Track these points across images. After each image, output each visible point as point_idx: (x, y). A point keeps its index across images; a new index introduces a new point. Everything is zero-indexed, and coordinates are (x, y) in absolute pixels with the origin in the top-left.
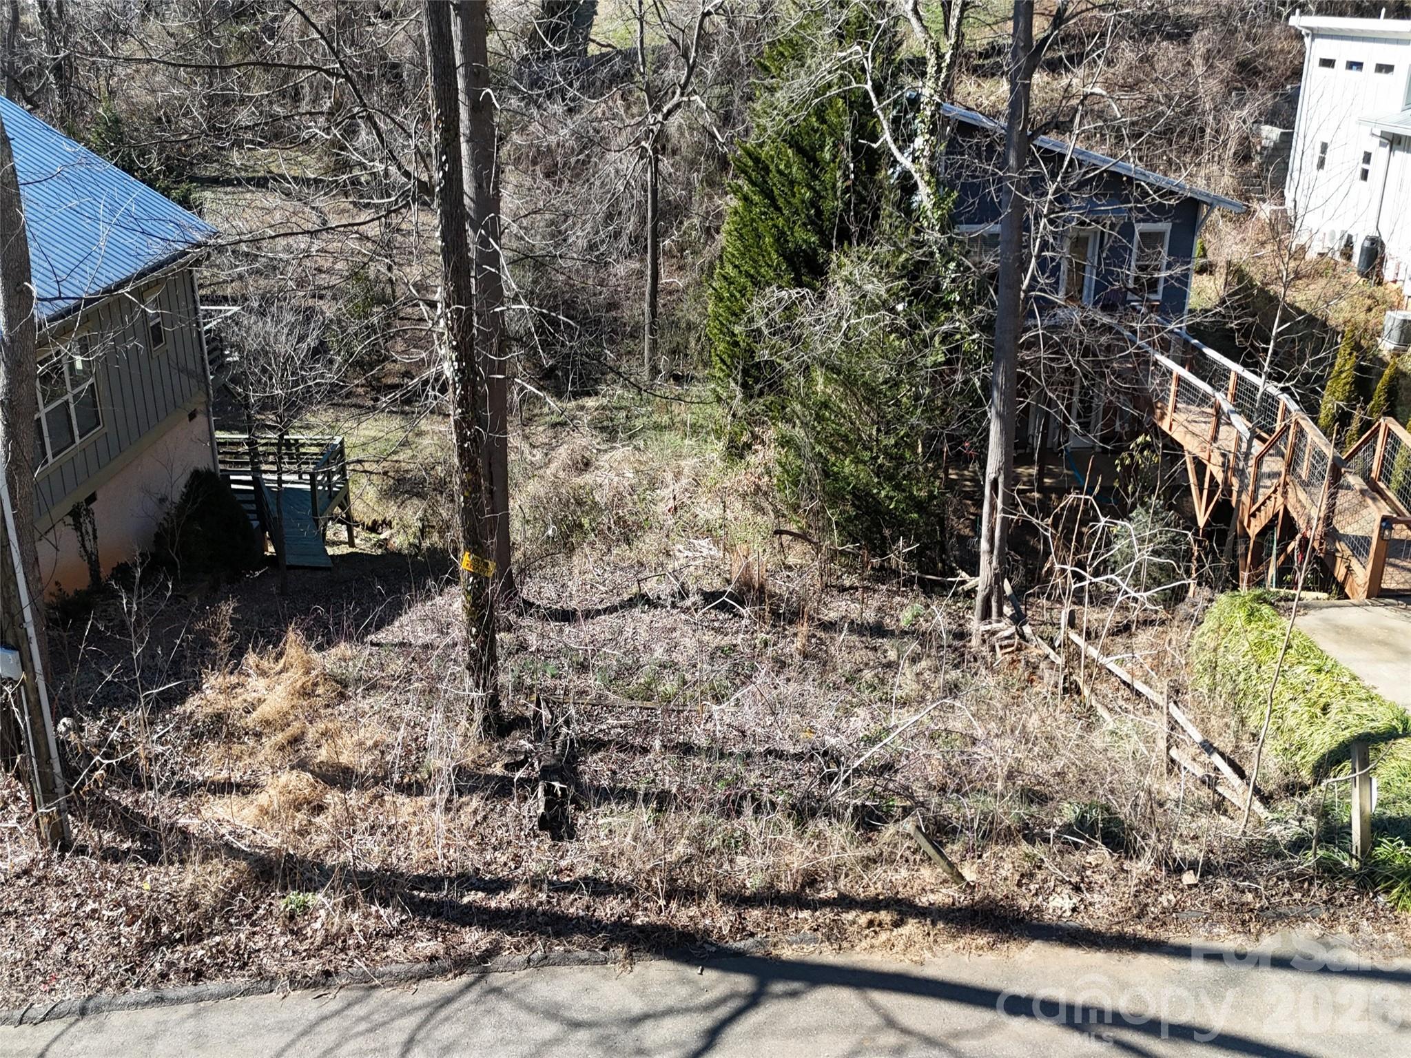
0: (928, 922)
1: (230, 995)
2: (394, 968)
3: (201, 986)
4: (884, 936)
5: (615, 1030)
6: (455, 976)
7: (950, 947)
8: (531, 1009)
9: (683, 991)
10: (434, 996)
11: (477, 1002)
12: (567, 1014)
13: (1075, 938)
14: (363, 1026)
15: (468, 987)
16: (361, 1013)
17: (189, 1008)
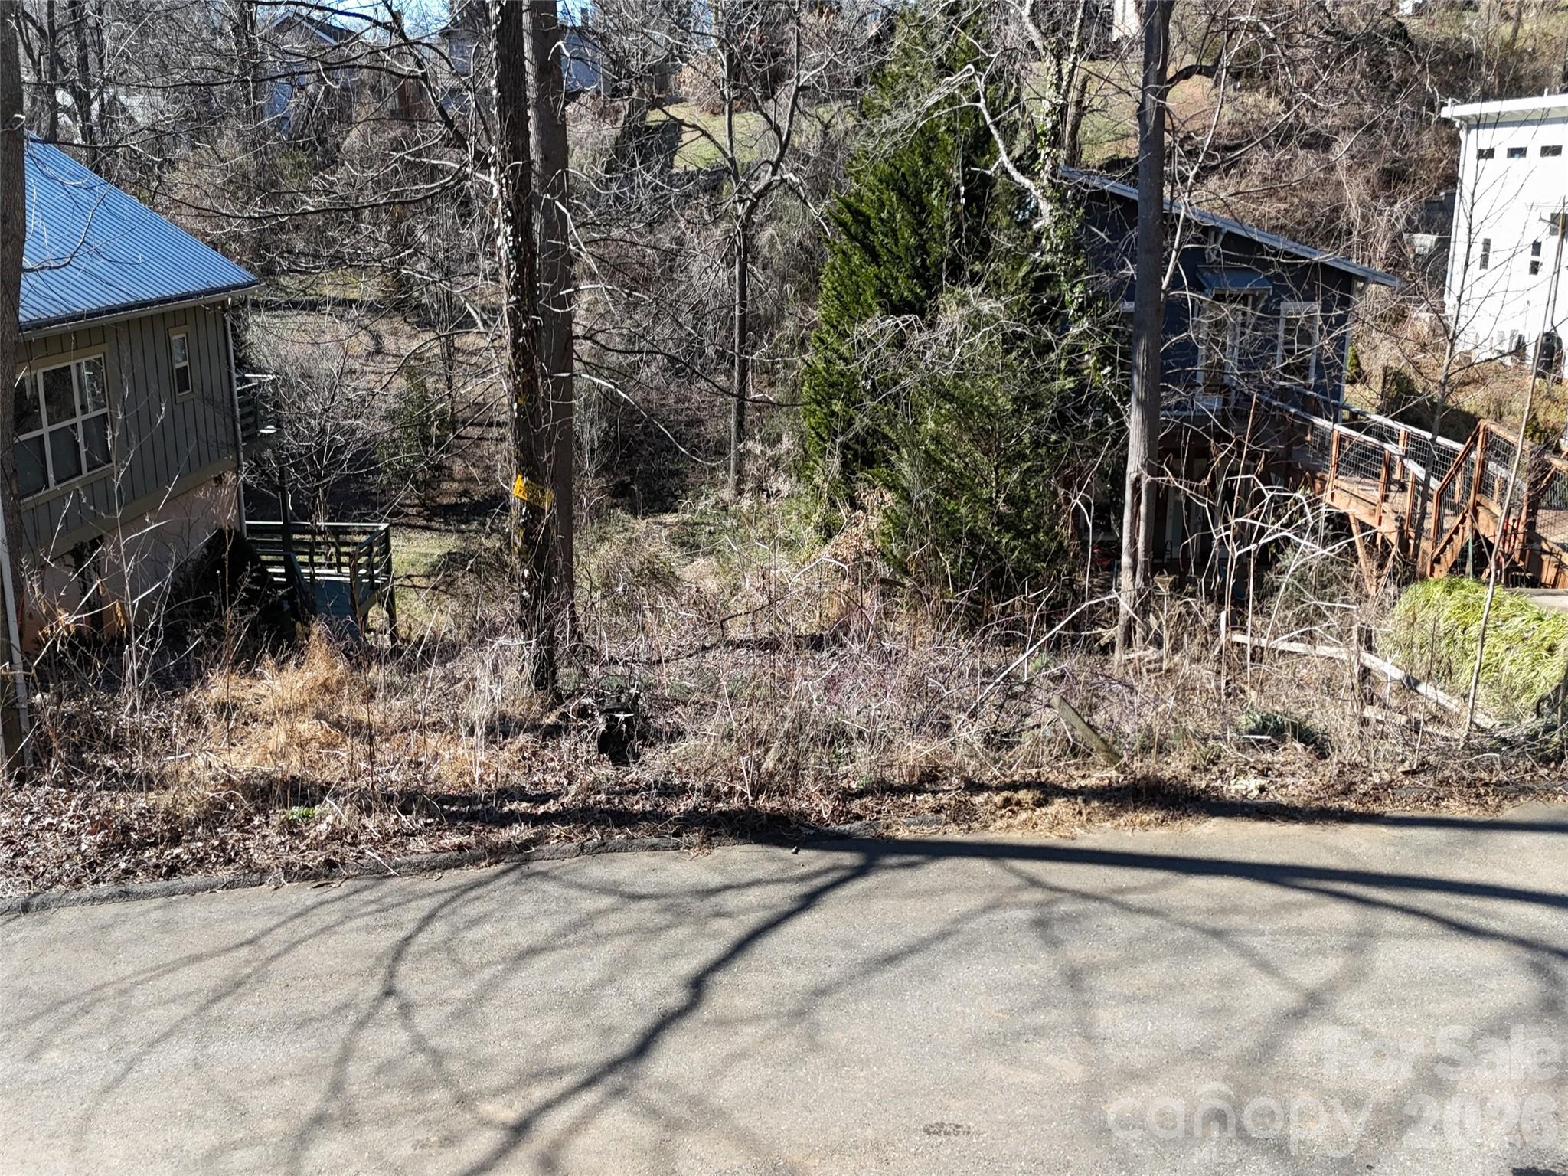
0: (1079, 800)
1: (210, 888)
2: (414, 858)
3: (175, 881)
4: (1023, 816)
5: (688, 899)
6: (490, 864)
7: (1108, 824)
8: (581, 887)
9: (774, 867)
10: (462, 881)
11: (516, 884)
12: (627, 890)
13: (1266, 813)
14: (373, 907)
15: (504, 873)
16: (371, 898)
17: (159, 901)
